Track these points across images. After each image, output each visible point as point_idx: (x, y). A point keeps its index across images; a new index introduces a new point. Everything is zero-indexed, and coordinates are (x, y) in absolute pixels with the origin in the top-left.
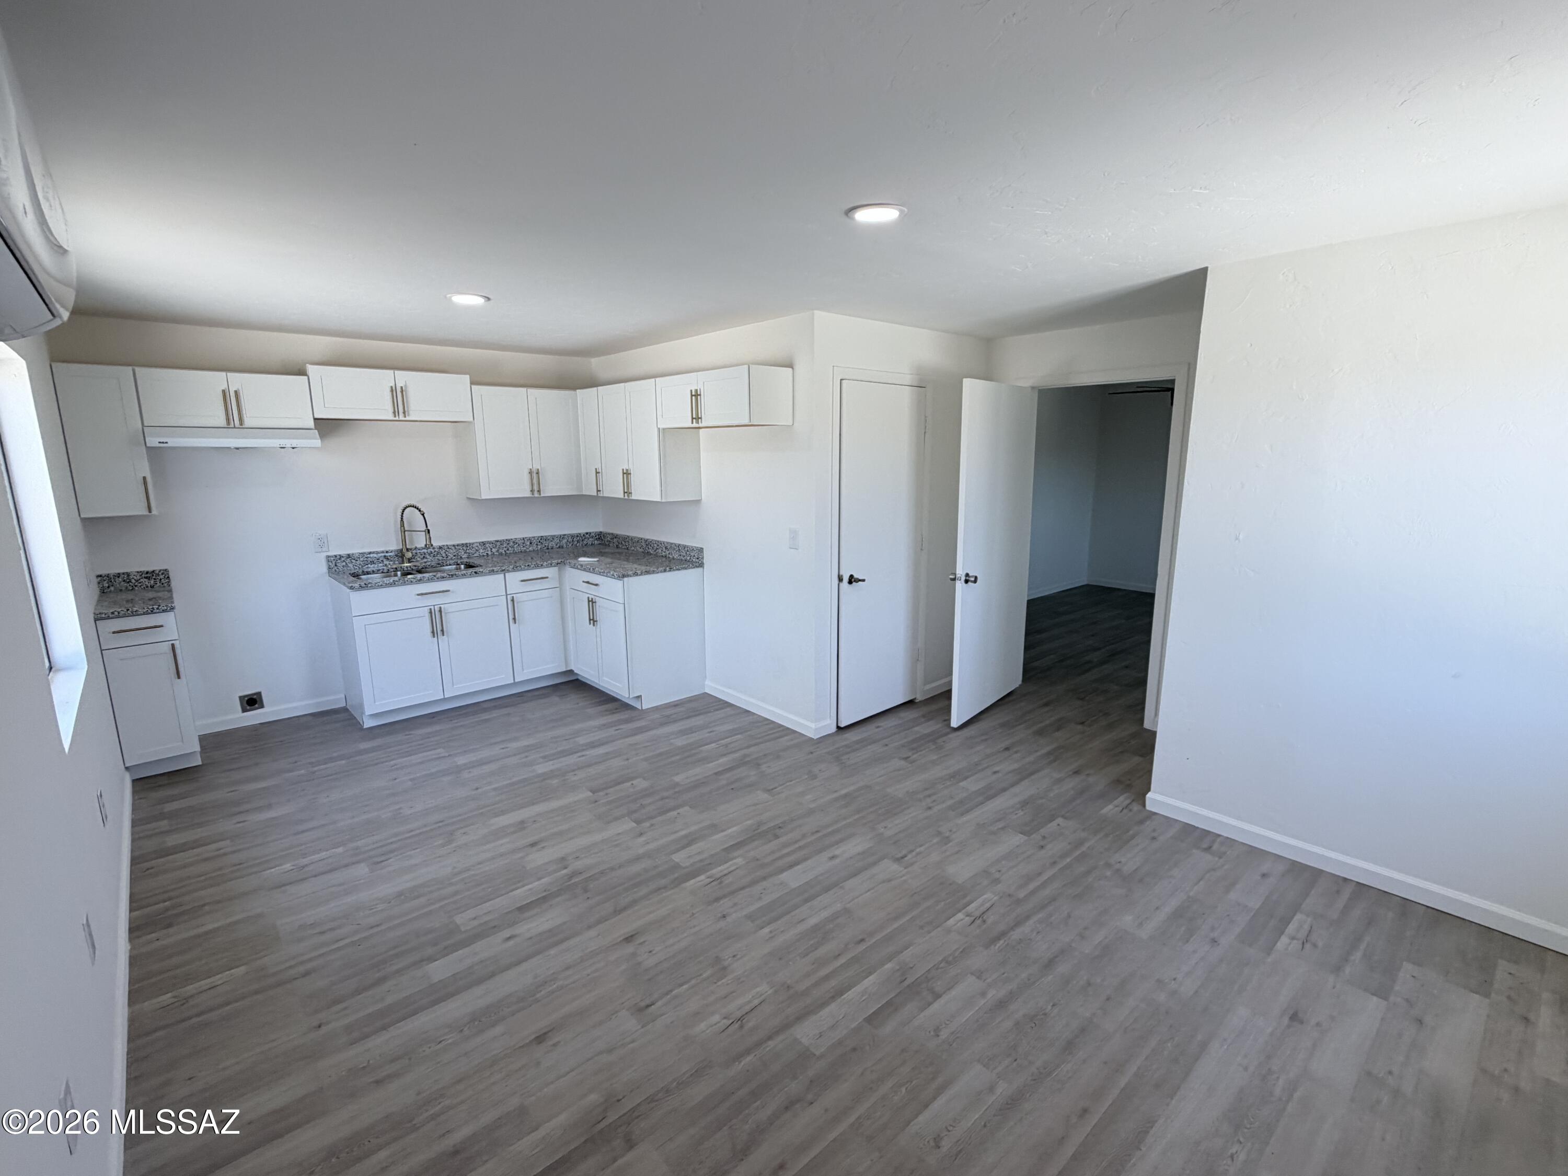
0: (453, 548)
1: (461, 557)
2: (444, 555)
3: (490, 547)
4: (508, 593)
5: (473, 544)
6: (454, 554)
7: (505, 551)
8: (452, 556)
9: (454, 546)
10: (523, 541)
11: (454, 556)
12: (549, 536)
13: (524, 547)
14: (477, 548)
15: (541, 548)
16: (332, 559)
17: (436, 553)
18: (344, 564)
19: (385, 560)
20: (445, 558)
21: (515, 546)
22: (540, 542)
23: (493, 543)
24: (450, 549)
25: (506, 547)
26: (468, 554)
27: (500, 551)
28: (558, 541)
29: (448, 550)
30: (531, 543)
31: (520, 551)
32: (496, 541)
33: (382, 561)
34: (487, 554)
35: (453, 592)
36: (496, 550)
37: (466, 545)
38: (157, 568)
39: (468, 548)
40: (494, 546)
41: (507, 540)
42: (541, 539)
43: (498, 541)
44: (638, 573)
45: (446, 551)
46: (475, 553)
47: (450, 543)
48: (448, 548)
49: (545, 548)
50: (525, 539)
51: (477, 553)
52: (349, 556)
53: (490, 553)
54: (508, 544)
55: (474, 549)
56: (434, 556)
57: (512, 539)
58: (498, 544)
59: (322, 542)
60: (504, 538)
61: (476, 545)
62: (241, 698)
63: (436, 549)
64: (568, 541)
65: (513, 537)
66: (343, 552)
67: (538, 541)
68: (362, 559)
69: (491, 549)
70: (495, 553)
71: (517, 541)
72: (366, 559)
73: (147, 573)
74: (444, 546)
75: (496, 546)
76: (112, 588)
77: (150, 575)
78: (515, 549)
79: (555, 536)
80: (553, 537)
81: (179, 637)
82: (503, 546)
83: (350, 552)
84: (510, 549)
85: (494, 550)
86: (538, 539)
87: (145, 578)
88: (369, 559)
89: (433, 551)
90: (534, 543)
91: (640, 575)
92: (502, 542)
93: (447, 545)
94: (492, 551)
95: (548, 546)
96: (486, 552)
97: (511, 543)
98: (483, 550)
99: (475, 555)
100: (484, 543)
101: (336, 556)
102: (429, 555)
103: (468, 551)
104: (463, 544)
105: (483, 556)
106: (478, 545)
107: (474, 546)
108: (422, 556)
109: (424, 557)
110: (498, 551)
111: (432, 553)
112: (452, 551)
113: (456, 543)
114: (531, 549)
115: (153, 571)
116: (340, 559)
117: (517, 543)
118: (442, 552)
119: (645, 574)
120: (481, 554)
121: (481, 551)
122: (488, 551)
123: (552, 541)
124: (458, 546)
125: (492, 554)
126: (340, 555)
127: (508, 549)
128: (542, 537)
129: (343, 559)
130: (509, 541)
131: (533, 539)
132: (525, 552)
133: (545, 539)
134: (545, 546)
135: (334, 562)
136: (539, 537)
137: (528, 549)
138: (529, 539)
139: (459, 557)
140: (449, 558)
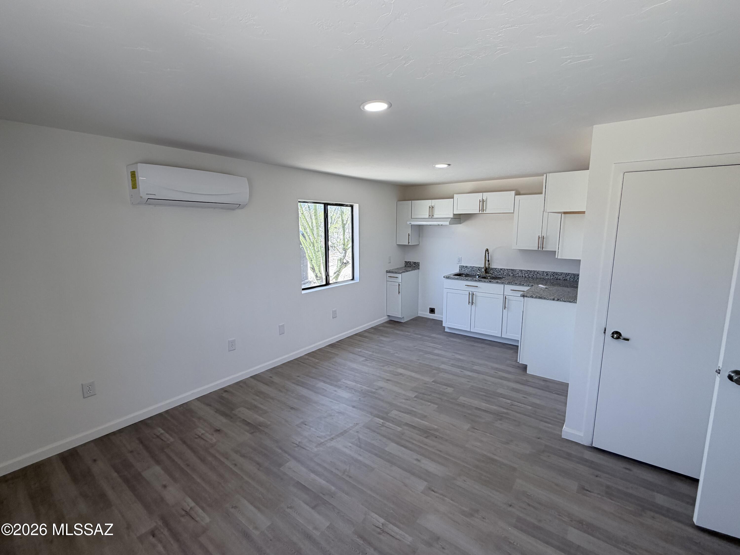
0: (507, 270)
1: (510, 275)
2: (502, 273)
3: (524, 273)
4: (505, 294)
5: (516, 270)
6: (507, 273)
7: (532, 276)
8: (506, 274)
9: (507, 269)
10: (543, 273)
11: (507, 274)
12: (558, 272)
13: (542, 276)
14: (518, 272)
15: (553, 278)
16: (461, 267)
17: (499, 271)
18: (464, 269)
19: (478, 271)
20: (502, 274)
21: (538, 274)
22: (552, 275)
23: (526, 271)
24: (505, 270)
25: (532, 274)
26: (513, 274)
27: (529, 276)
28: (564, 276)
29: (504, 271)
30: (547, 275)
31: (540, 277)
32: (528, 270)
33: (477, 271)
34: (522, 276)
35: (480, 287)
36: (527, 275)
37: (513, 270)
38: (416, 261)
39: (514, 272)
40: (527, 273)
41: (534, 271)
42: (554, 274)
43: (529, 271)
44: (533, 297)
45: (503, 271)
46: (517, 274)
47: (506, 268)
48: (504, 270)
49: (556, 279)
50: (544, 272)
51: (518, 275)
52: (466, 267)
53: (524, 276)
54: (534, 273)
55: (516, 273)
56: (498, 273)
57: (536, 271)
58: (529, 272)
59: (460, 260)
60: (533, 270)
61: (518, 271)
62: (430, 308)
63: (499, 270)
64: (571, 277)
65: (538, 270)
66: (465, 265)
67: (552, 274)
68: (470, 269)
69: (525, 274)
70: (526, 276)
71: (539, 272)
72: (472, 269)
73: (414, 262)
74: (503, 269)
75: (528, 273)
76: (407, 266)
77: (415, 263)
78: (538, 276)
79: (562, 273)
80: (562, 274)
81: (402, 281)
82: (531, 274)
83: (467, 265)
84: (535, 276)
85: (526, 275)
86: (552, 273)
87: (414, 264)
88: (473, 269)
89: (498, 270)
90: (549, 275)
91: (535, 298)
92: (531, 271)
93: (504, 269)
94: (525, 275)
95: (557, 278)
96: (522, 275)
97: (536, 273)
98: (521, 273)
99: (517, 275)
100: (521, 271)
101: (462, 266)
102: (496, 271)
103: (513, 273)
104: (511, 269)
105: (520, 276)
106: (519, 271)
107: (516, 271)
108: (493, 272)
109: (494, 272)
110: (528, 275)
111: (497, 271)
112: (506, 272)
113: (508, 268)
114: (546, 277)
115: (416, 262)
116: (463, 267)
117: (539, 273)
118: (502, 272)
119: (538, 298)
120: (519, 276)
121: (520, 274)
122: (523, 275)
123: (560, 275)
124: (509, 270)
125: (525, 277)
126: (463, 266)
127: (534, 276)
128: (554, 272)
129: (464, 267)
130: (535, 271)
131: (549, 273)
132: (543, 278)
133: (557, 274)
134: (556, 278)
135: (461, 268)
136: (552, 272)
137: (545, 277)
138: (547, 272)
139: (509, 275)
140: (504, 274)
